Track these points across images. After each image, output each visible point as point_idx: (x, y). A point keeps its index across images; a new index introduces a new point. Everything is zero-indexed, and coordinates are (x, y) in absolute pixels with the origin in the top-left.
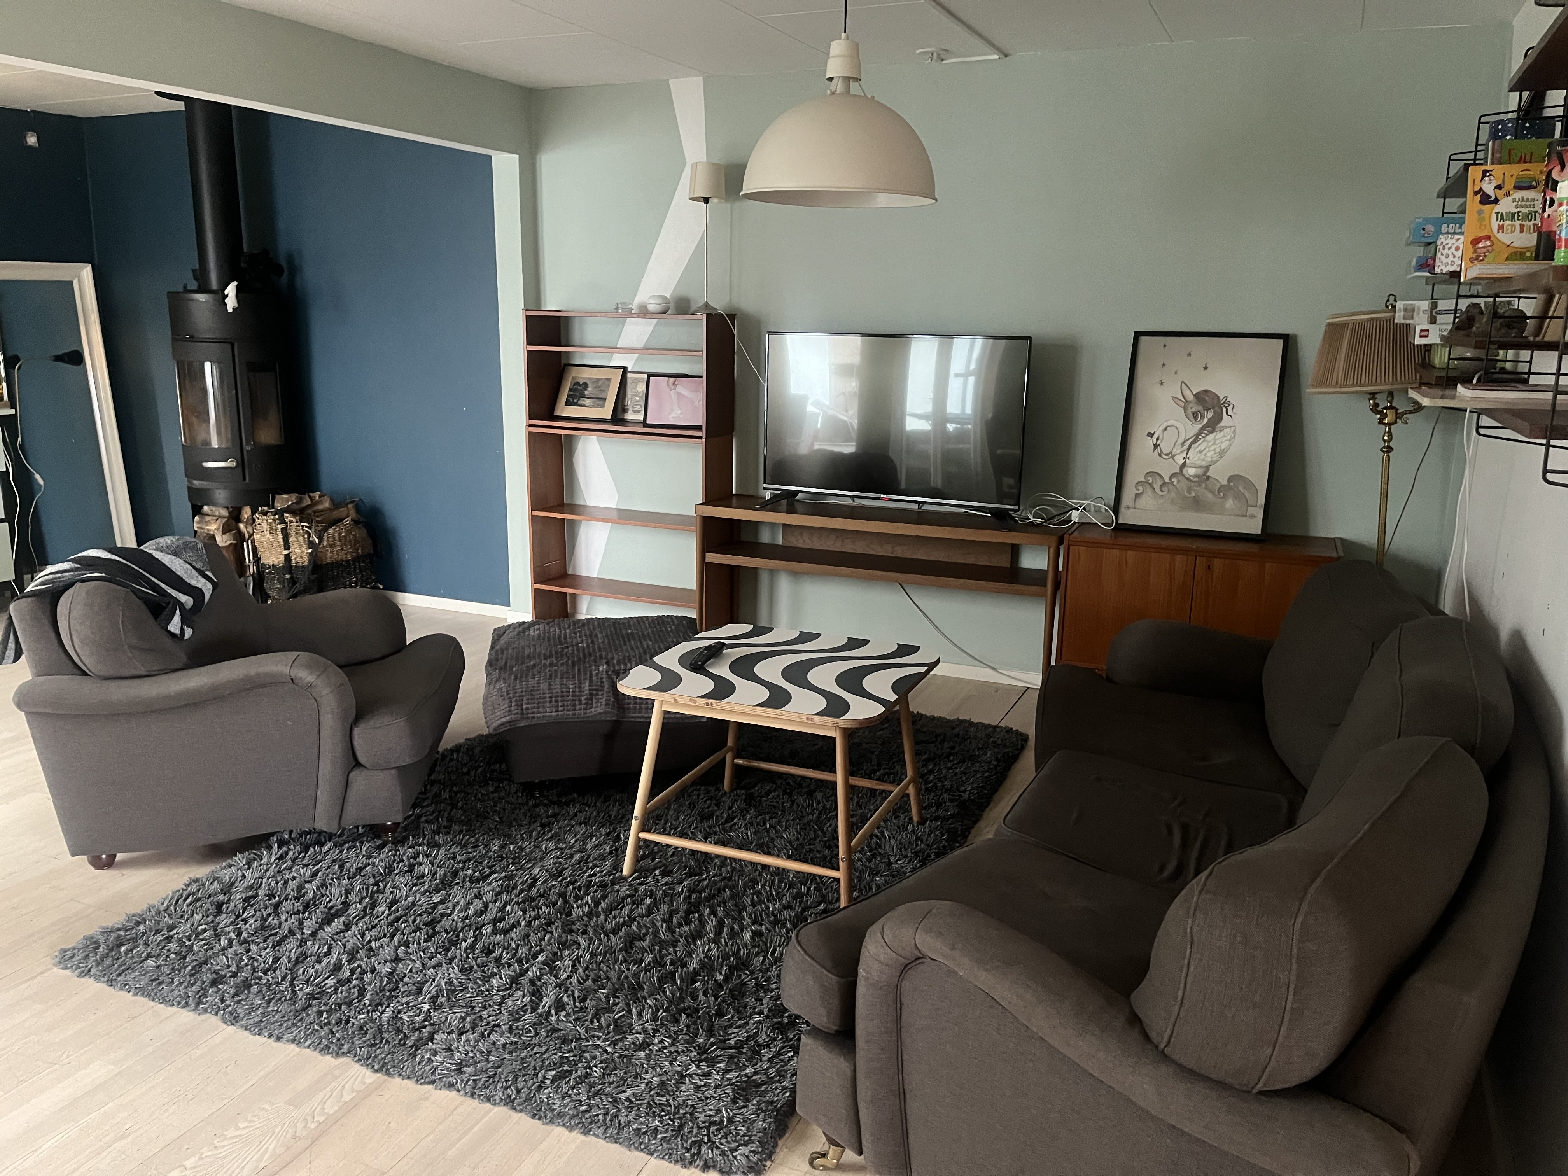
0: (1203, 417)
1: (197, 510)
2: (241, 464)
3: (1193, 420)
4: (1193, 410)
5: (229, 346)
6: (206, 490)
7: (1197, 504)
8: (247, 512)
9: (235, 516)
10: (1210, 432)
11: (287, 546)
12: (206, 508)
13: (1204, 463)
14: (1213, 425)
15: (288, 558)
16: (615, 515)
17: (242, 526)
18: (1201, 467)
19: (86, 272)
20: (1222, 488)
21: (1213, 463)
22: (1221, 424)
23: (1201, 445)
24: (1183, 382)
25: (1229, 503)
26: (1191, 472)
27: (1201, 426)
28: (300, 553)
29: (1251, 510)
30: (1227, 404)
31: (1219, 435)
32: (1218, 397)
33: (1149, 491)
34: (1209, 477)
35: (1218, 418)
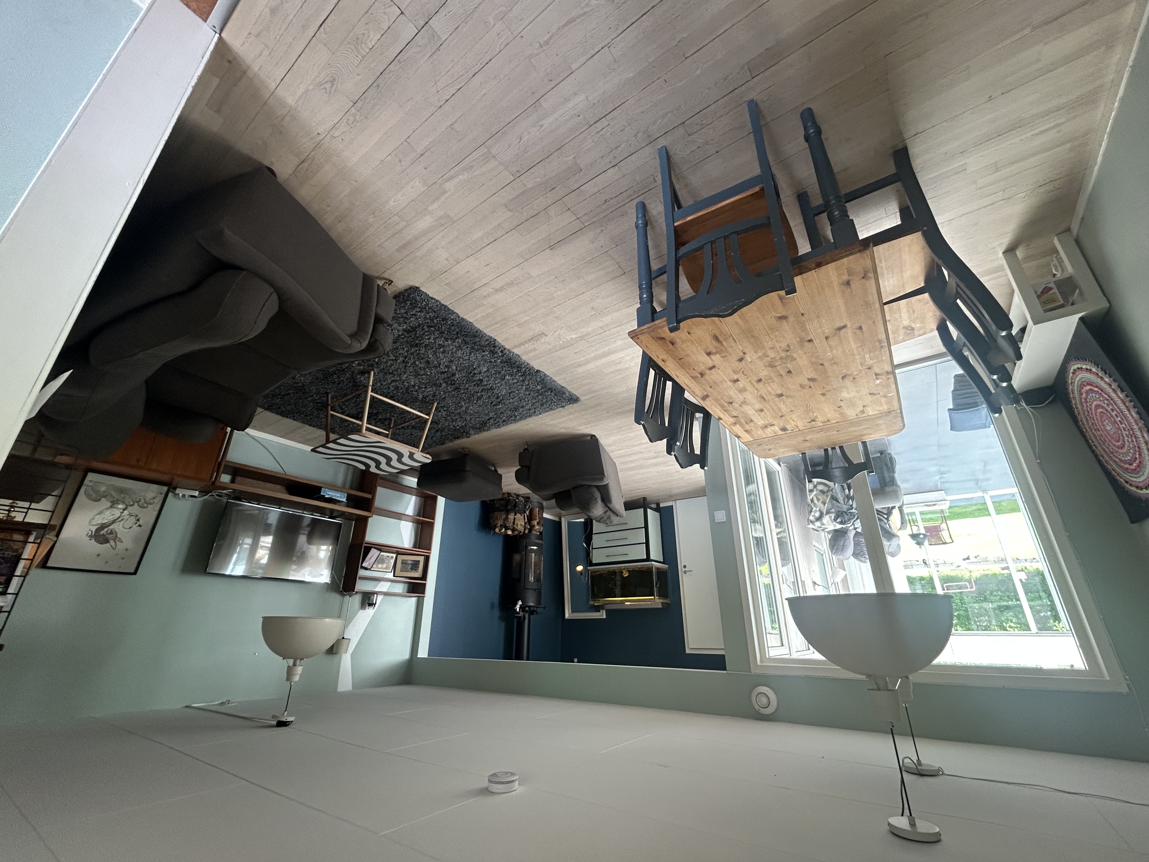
0: (107, 531)
1: (541, 533)
2: (526, 547)
3: (113, 531)
4: (111, 535)
5: (526, 587)
6: (537, 539)
7: (122, 491)
8: (527, 532)
9: (530, 530)
10: (105, 524)
11: (515, 519)
12: (538, 534)
13: (114, 509)
14: (103, 527)
15: (515, 515)
16: (403, 518)
17: (529, 527)
18: (114, 508)
19: (567, 616)
20: (105, 497)
21: (107, 509)
22: (97, 527)
23: (111, 518)
24: (114, 549)
25: (103, 489)
26: (121, 506)
27: (110, 527)
28: (511, 516)
29: (90, 484)
30: (91, 537)
31: (100, 522)
32: (95, 540)
33: (147, 499)
34: (111, 502)
35: (98, 530)
